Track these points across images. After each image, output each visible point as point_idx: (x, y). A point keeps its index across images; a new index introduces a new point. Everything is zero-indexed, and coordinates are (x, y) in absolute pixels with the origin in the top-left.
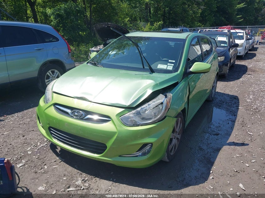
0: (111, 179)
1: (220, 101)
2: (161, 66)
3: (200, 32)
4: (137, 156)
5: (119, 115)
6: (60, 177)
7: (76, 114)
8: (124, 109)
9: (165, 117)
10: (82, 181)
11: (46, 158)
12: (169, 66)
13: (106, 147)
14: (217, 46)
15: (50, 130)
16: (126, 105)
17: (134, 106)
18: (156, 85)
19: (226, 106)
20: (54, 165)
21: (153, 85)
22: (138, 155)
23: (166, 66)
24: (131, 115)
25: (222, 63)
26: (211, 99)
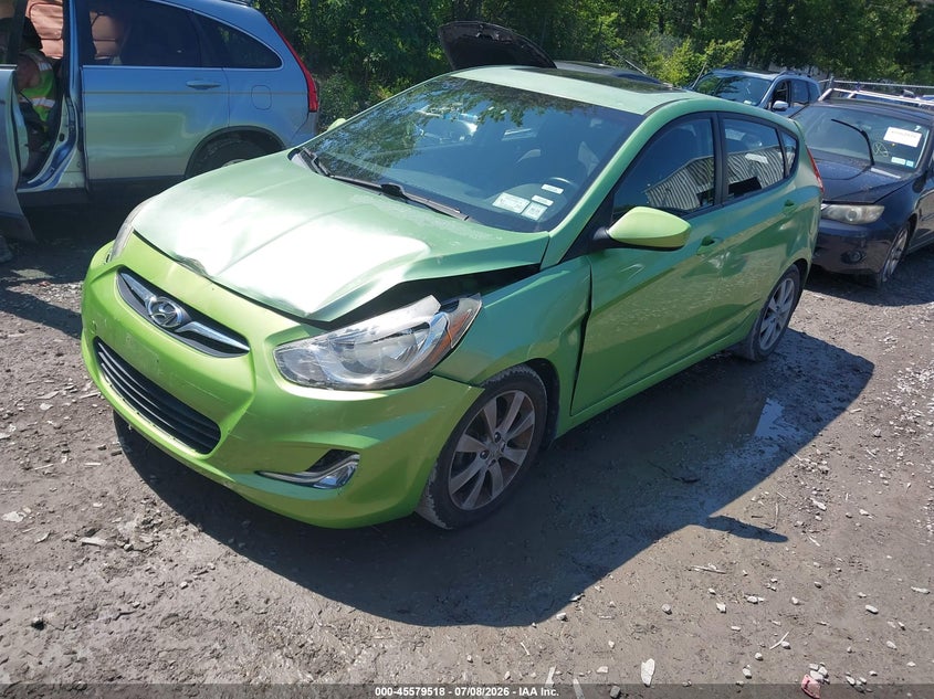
0: (231, 541)
1: (790, 368)
2: (507, 202)
3: (827, 98)
4: (310, 485)
5: (278, 338)
6: (86, 497)
7: (161, 310)
8: (297, 324)
9: (428, 376)
10: (143, 523)
11: (83, 433)
12: (533, 206)
13: (218, 434)
14: (873, 163)
15: (98, 349)
16: (303, 313)
17: (329, 319)
18: (431, 263)
19: (799, 392)
20: (91, 460)
21: (420, 258)
22: (313, 483)
23: (524, 202)
24: (314, 348)
25: (865, 229)
26: (752, 354)
